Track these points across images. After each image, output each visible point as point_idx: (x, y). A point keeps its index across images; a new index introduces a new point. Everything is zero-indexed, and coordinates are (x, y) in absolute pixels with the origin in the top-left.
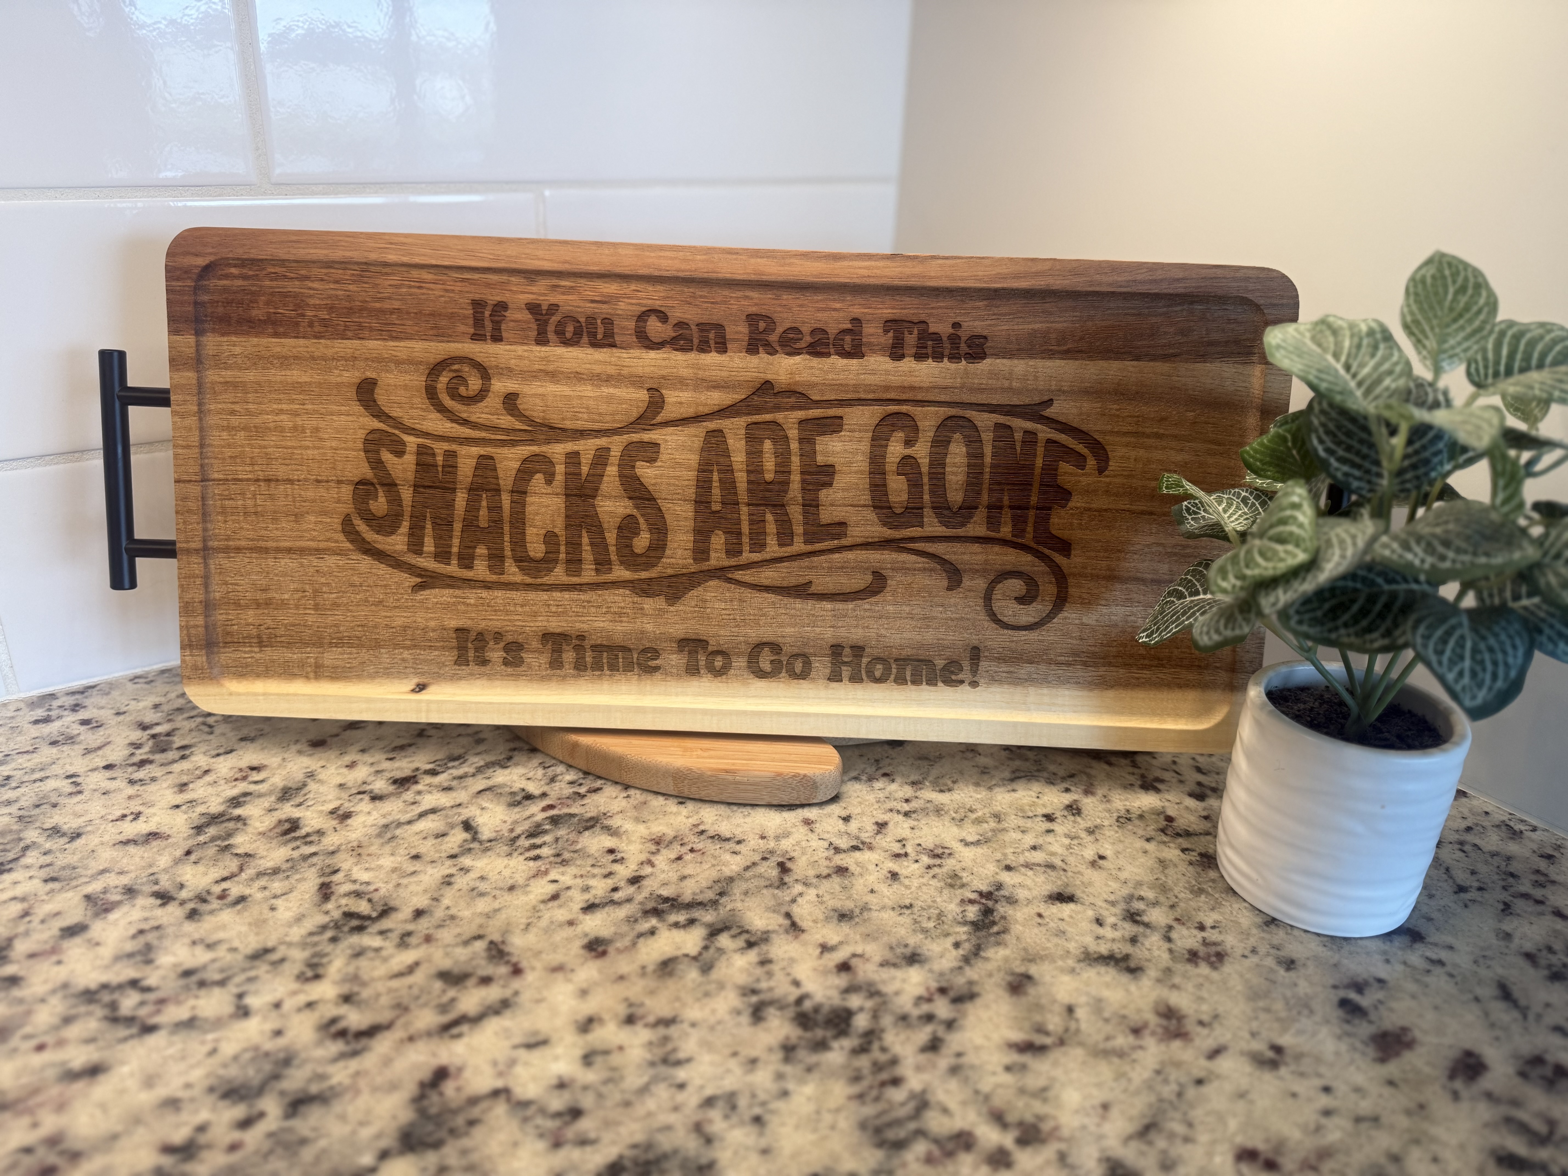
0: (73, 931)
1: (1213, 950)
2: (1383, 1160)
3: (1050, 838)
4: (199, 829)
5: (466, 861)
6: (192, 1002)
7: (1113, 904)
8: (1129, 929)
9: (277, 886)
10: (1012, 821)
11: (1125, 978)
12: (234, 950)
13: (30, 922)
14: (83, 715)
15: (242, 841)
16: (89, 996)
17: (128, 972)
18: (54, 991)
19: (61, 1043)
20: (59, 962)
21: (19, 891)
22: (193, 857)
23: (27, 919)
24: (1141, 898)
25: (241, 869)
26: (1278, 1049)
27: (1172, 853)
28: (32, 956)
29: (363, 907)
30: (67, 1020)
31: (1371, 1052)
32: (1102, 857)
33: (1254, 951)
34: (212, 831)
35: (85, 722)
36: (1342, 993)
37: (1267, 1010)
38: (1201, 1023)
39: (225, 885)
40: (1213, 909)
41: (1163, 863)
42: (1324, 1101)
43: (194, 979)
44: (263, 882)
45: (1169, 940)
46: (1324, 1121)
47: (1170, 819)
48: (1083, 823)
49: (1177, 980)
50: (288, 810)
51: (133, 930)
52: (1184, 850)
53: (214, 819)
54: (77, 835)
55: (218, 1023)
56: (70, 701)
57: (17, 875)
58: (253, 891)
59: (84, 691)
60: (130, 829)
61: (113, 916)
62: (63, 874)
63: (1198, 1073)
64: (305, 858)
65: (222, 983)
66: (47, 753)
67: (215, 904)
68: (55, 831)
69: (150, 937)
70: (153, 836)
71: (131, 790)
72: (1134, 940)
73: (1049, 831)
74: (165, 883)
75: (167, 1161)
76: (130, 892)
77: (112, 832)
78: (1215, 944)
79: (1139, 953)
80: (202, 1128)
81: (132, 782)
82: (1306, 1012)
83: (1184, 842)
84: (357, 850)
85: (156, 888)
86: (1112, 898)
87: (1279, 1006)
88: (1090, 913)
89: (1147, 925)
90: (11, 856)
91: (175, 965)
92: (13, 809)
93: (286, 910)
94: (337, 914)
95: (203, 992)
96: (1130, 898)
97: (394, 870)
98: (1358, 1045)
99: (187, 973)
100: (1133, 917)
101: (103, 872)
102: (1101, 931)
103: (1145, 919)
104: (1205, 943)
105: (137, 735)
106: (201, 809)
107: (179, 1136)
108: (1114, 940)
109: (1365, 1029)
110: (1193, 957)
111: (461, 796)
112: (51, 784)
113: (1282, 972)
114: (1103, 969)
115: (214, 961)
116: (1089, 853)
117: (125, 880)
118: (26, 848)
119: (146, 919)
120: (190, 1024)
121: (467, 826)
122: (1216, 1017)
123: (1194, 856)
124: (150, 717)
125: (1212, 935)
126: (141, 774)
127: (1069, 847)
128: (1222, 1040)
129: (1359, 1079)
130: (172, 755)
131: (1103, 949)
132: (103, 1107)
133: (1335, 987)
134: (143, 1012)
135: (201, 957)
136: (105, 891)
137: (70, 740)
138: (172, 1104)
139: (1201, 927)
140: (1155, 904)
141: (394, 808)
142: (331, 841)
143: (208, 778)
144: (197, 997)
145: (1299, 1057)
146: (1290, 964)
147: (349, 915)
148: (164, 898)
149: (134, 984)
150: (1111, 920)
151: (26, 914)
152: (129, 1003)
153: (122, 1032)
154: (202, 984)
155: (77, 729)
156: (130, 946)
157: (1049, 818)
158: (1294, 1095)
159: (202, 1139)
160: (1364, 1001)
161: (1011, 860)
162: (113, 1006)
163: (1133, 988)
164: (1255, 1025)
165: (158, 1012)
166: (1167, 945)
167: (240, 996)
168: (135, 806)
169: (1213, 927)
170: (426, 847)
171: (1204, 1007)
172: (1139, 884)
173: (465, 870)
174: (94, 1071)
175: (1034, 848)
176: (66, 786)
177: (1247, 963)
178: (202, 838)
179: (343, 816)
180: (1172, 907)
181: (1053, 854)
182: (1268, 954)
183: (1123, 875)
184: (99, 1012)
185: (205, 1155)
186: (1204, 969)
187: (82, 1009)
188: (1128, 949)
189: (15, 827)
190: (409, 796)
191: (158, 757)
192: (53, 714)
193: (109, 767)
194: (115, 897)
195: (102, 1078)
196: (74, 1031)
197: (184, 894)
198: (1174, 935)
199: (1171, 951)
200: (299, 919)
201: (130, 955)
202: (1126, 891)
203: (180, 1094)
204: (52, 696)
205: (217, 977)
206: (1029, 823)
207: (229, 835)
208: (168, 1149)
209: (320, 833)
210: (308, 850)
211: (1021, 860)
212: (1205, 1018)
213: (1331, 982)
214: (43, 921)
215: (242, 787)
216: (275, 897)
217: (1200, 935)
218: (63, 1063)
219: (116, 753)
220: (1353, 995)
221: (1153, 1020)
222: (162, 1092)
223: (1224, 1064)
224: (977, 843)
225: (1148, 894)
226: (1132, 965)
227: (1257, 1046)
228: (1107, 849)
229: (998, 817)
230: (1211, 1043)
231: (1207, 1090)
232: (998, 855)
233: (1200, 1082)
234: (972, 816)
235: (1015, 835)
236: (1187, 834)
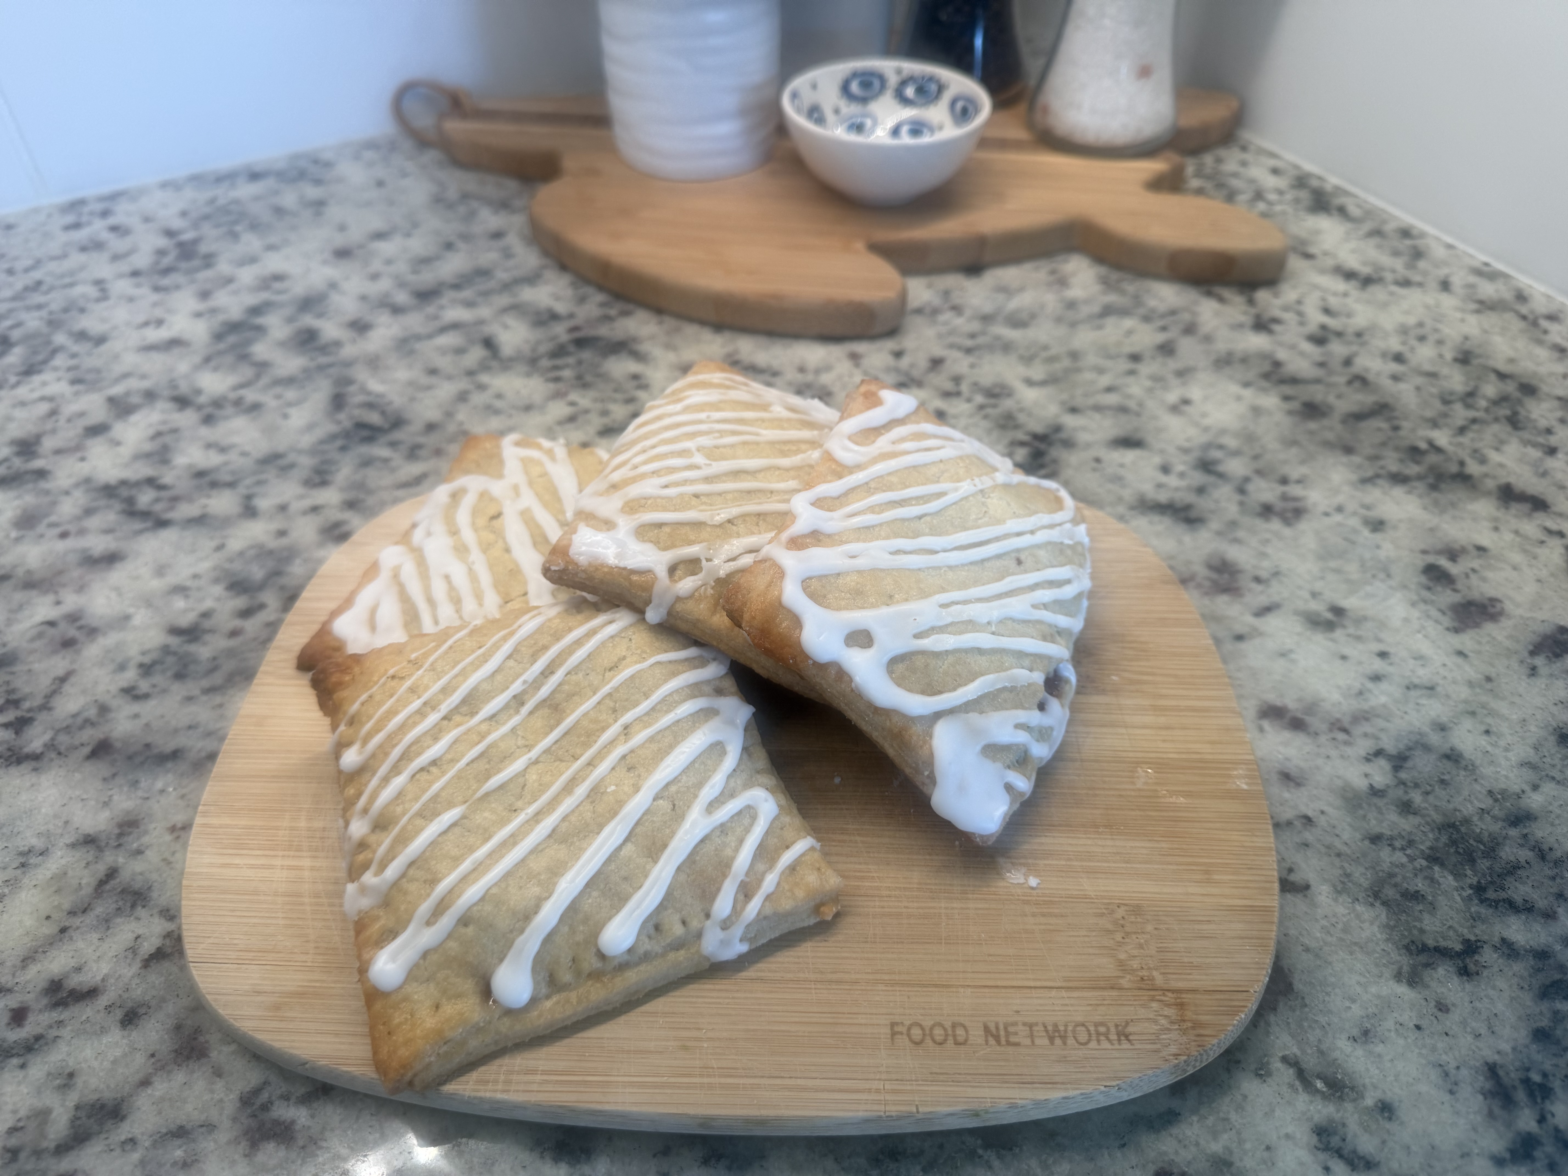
0: (95, 431)
1: (1291, 505)
2: (1426, 729)
3: (1130, 380)
4: (218, 337)
5: (484, 378)
6: (204, 501)
7: (1185, 451)
8: (1199, 478)
9: (291, 394)
10: (1092, 359)
11: (1180, 529)
12: (244, 454)
13: (57, 421)
14: (112, 221)
15: (260, 350)
16: (109, 491)
17: (144, 470)
18: (77, 485)
19: (82, 532)
20: (83, 459)
21: (47, 391)
22: (213, 364)
23: (54, 418)
24: (1221, 447)
25: (258, 376)
26: (1338, 611)
27: (1271, 401)
28: (58, 452)
29: (374, 418)
30: (89, 512)
31: (1447, 621)
32: (1186, 402)
33: (1340, 509)
34: (232, 339)
35: (114, 229)
36: (1431, 559)
37: (1337, 571)
38: (1258, 580)
39: (241, 392)
40: (1303, 462)
41: (1257, 411)
42: (1378, 665)
43: (207, 479)
44: (278, 390)
45: (1241, 491)
46: (1370, 685)
47: (1277, 364)
48: (1173, 364)
49: (1241, 534)
50: (308, 320)
51: (151, 432)
52: (1286, 398)
53: (233, 327)
54: (100, 340)
55: (227, 521)
56: (99, 207)
57: (47, 376)
58: (268, 399)
59: (114, 197)
60: (154, 335)
61: (135, 418)
62: (90, 377)
63: (1239, 629)
64: (321, 368)
65: (231, 485)
66: (76, 259)
67: (229, 410)
68: (82, 336)
69: (167, 439)
70: (174, 343)
71: (155, 297)
72: (1201, 490)
73: (1132, 373)
74: (184, 388)
75: (174, 641)
76: (150, 396)
77: (135, 338)
78: (1296, 499)
79: (1203, 504)
80: (206, 615)
81: (157, 289)
82: (1382, 575)
83: (1288, 390)
84: (374, 363)
85: (176, 393)
86: (1187, 445)
87: (1352, 569)
88: (1157, 460)
89: (1221, 476)
90: (40, 358)
91: (190, 466)
92: (44, 313)
93: (299, 417)
94: (347, 424)
95: (214, 493)
96: (1208, 446)
97: (411, 383)
98: (1434, 613)
99: (200, 474)
100: (1206, 466)
101: (126, 376)
102: (1163, 479)
103: (1221, 468)
104: (1285, 497)
105: (163, 242)
106: (221, 317)
107: (185, 621)
108: (1177, 489)
109: (1448, 597)
110: (1267, 511)
111: (484, 311)
112: (78, 290)
113: (1366, 532)
114: (1156, 518)
115: (226, 464)
116: (1172, 397)
117: (146, 384)
118: (55, 351)
119: (164, 422)
120: (201, 521)
121: (489, 343)
122: (1276, 574)
123: (1295, 405)
124: (177, 223)
125: (1295, 490)
126: (166, 281)
127: (1150, 390)
128: (1276, 598)
129: (1425, 647)
130: (196, 263)
131: (1163, 497)
132: (118, 590)
133: (1424, 552)
134: (158, 507)
135: (215, 459)
136: (128, 394)
137: (97, 246)
138: (181, 590)
139: (1284, 481)
140: (1236, 453)
141: (414, 321)
142: (348, 352)
143: (232, 287)
144: (209, 497)
145: (1360, 620)
146: (1377, 525)
147: (361, 426)
148: (182, 402)
149: (151, 482)
150: (1180, 468)
151: (53, 413)
152: (145, 498)
153: (138, 525)
154: (214, 485)
155: (105, 235)
156: (148, 447)
157: (1135, 358)
158: (1344, 658)
159: (207, 624)
160: (1454, 569)
161: (1079, 401)
162: (130, 501)
163: (1187, 539)
164: (1318, 586)
165: (172, 508)
166: (1237, 497)
167: (249, 497)
168: (158, 313)
169: (1299, 482)
170: (444, 363)
171: (1266, 564)
172: (1223, 432)
173: (482, 387)
174: (111, 559)
175: (1109, 389)
176: (92, 291)
177: (1327, 521)
178: (222, 346)
179: (360, 327)
180: (1256, 457)
181: (1129, 397)
182: (1355, 513)
183: (1207, 422)
184: (118, 506)
185: (207, 637)
186: (1275, 525)
187: (103, 502)
188: (1190, 498)
189: (45, 330)
190: (431, 310)
191: (184, 265)
192: (84, 219)
193: (135, 274)
194: (135, 400)
195: (118, 566)
196: (95, 522)
197: (202, 399)
198: (1250, 487)
199: (1241, 504)
200: (310, 427)
201: (148, 456)
202: (1204, 439)
203: (188, 583)
204: (82, 202)
205: (228, 478)
206: (1109, 363)
207: (249, 342)
208: (175, 631)
209: (338, 344)
210: (323, 360)
211: (1091, 401)
212: (1264, 574)
213: (1422, 546)
214: (69, 420)
215: (264, 296)
216: (290, 405)
217: (1280, 489)
218: (84, 550)
219: (142, 260)
220: (1443, 562)
221: (1202, 571)
222: (171, 580)
223: (1272, 623)
224: (1043, 383)
225: (1231, 442)
226: (1193, 514)
227: (1316, 606)
228: (1195, 393)
229: (1074, 355)
230: (1263, 600)
231: (1244, 646)
232: (1065, 396)
233: (1240, 638)
234: (1044, 354)
235: (1088, 376)
236: (1294, 381)
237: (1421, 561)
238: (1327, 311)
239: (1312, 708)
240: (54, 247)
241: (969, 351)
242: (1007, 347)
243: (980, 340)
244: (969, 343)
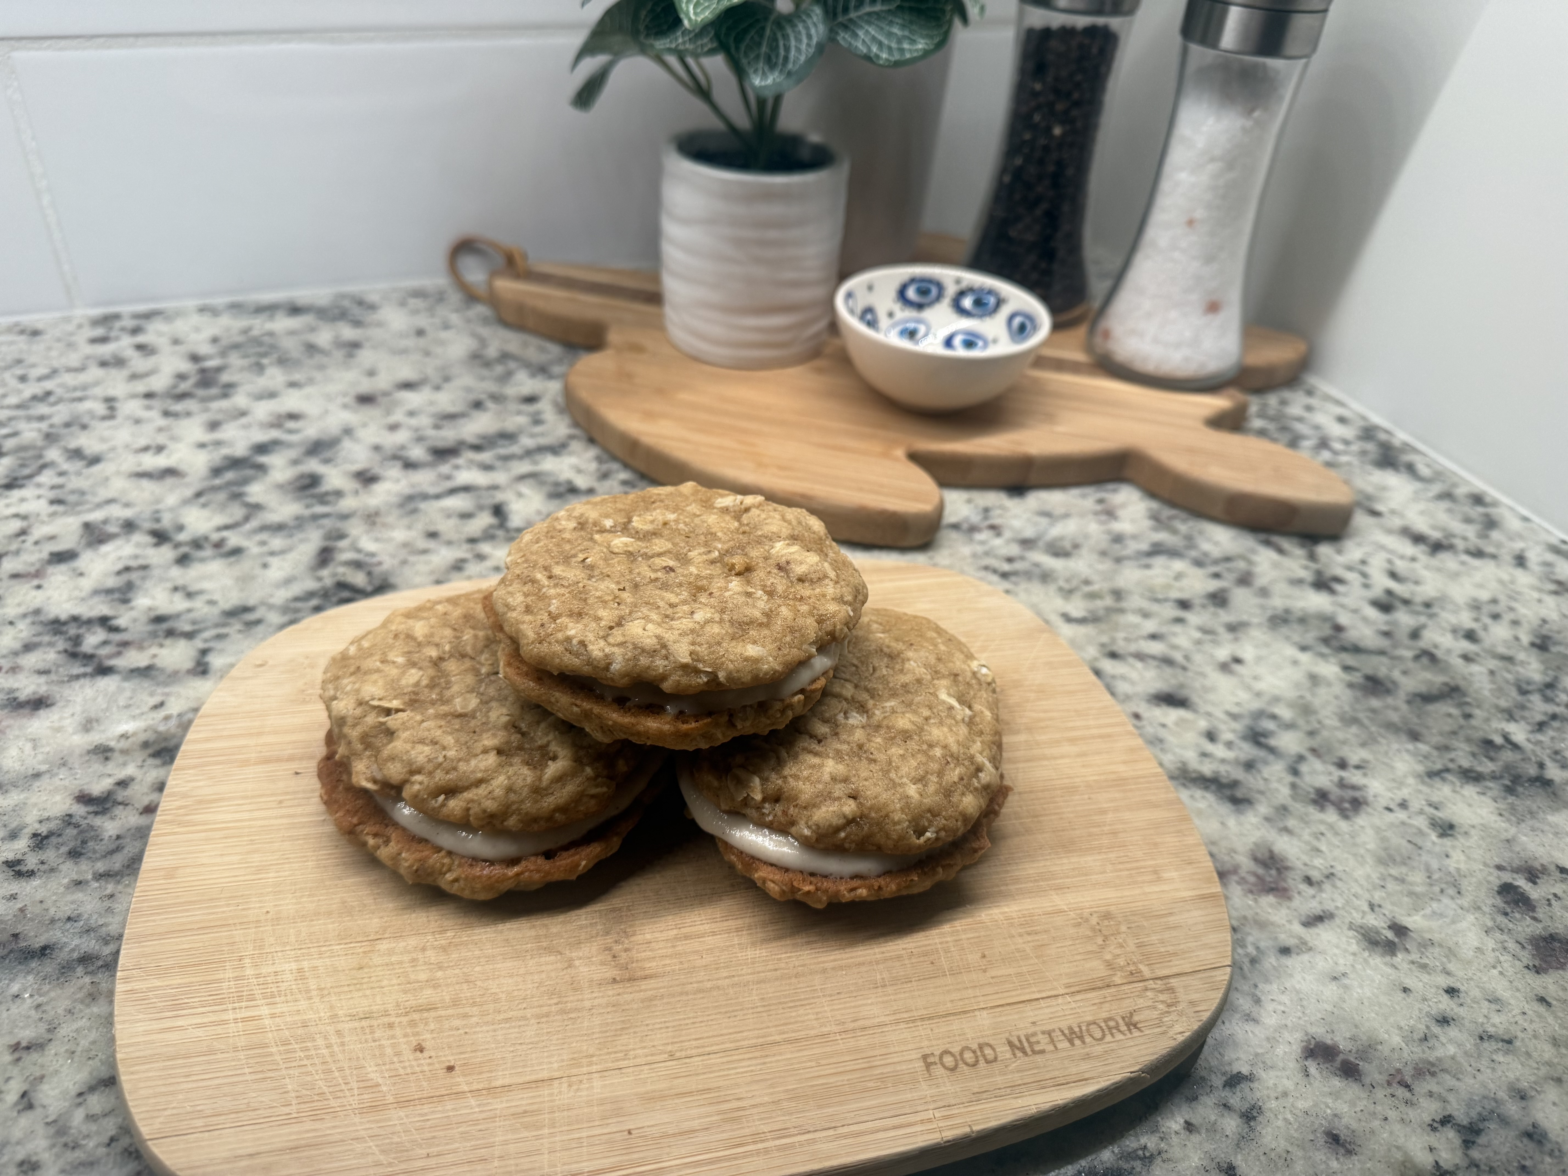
0: (61, 557)
1: (1350, 793)
2: (1502, 1095)
3: (1177, 628)
4: (217, 471)
5: (485, 548)
6: (154, 650)
7: (1234, 717)
8: (1248, 750)
9: (277, 542)
10: (1136, 601)
11: (1225, 809)
12: (212, 603)
13: (24, 542)
14: (141, 339)
15: (256, 491)
16: (56, 626)
17: (101, 608)
18: (25, 616)
19: (14, 670)
20: (39, 587)
21: (23, 509)
22: (202, 500)
23: (22, 538)
24: (1274, 717)
25: (247, 519)
26: (1400, 930)
27: (1330, 669)
28: (15, 576)
29: (359, 579)
30: (28, 647)
31: (1526, 956)
32: (1238, 661)
33: (1403, 805)
34: (229, 476)
35: (140, 347)
36: (1507, 877)
37: (1401, 880)
38: (1308, 880)
39: (225, 534)
40: (1363, 745)
41: (1314, 679)
42: (1445, 1004)
43: (165, 626)
44: (264, 536)
45: (1295, 772)
46: (1436, 1029)
47: (1339, 628)
48: (1225, 617)
49: (1291, 823)
50: (313, 465)
51: (120, 566)
52: (1347, 668)
53: (235, 463)
54: (95, 460)
55: (174, 677)
56: (129, 323)
57: (27, 492)
58: (252, 546)
59: (149, 316)
60: (152, 462)
61: (106, 548)
62: (72, 498)
63: (1285, 939)
64: (315, 518)
65: (189, 636)
66: (94, 373)
67: (208, 552)
68: (77, 454)
69: (134, 576)
70: (170, 472)
71: (162, 422)
72: (1249, 766)
73: (1179, 620)
74: (167, 522)
75: (80, 810)
76: (129, 526)
77: (130, 462)
78: (1354, 787)
79: (1251, 781)
80: (123, 784)
81: (166, 414)
82: (1451, 891)
83: (1349, 659)
84: (372, 518)
85: (156, 526)
86: (1235, 710)
87: (1417, 878)
88: (1203, 724)
89: (1272, 750)
90: (26, 471)
91: (150, 609)
92: (44, 426)
93: (279, 569)
94: (328, 582)
95: (168, 642)
96: (1260, 714)
97: (405, 545)
98: (1511, 945)
99: (159, 619)
100: (1256, 737)
101: (110, 501)
102: (1210, 747)
103: (1272, 742)
104: (1342, 784)
105: (185, 366)
106: (225, 451)
107: (98, 788)
108: (1223, 761)
109: (1526, 927)
110: (1321, 798)
111: (500, 477)
112: (88, 405)
113: (1434, 837)
114: (1198, 793)
115: (189, 611)
116: (1223, 653)
117: (128, 513)
118: (44, 466)
119: (136, 557)
120: (146, 672)
121: (498, 511)
122: (1330, 876)
123: (1357, 678)
124: (205, 349)
125: (1354, 777)
126: (178, 407)
127: (1199, 642)
128: (1329, 906)
129: (1501, 989)
130: (214, 391)
131: (1207, 769)
132: (35, 742)
133: (1499, 868)
134: (103, 652)
135: (179, 604)
136: (105, 522)
137: (119, 362)
138: (103, 752)
139: (1342, 765)
140: (1290, 726)
141: (424, 479)
142: (347, 504)
143: (244, 420)
144: (161, 646)
145: (1426, 944)
146: (1447, 829)
147: (342, 585)
148: (160, 537)
149: (104, 621)
150: (1228, 736)
151: (23, 532)
152: (92, 640)
153: (77, 669)
154: (171, 633)
155: (130, 353)
156: (112, 582)
157: (1184, 605)
158: (1405, 990)
159: (121, 795)
160: (1534, 893)
161: (1120, 646)
162: (77, 640)
163: (1232, 822)
164: (1378, 896)
165: (119, 654)
166: (1290, 778)
167: (204, 652)
168: (161, 439)
169: (1358, 767)
170: (446, 527)
171: (1318, 862)
172: (1276, 699)
173: (481, 557)
174: (39, 704)
175: (1154, 637)
176: (100, 408)
177: (1390, 817)
178: (217, 482)
179: (366, 478)
180: (1311, 733)
181: (1175, 647)
182: (1421, 812)
183: (1259, 686)
184: (61, 645)
185: (118, 811)
186: (1331, 816)
187: (46, 639)
188: (1239, 774)
189: (40, 443)
190: (445, 468)
191: (201, 392)
192: (113, 334)
193: (149, 395)
194: (112, 529)
195: (42, 713)
196: (31, 660)
197: (182, 537)
198: (1304, 768)
199: (1294, 786)
200: (288, 581)
201: (109, 591)
202: (1256, 705)
203: (112, 744)
204: (117, 317)
205: (188, 628)
206: (1155, 608)
207: (246, 481)
208: (84, 798)
209: (339, 494)
210: (320, 509)
211: (1133, 648)
212: (1315, 875)
213: (1497, 861)
214: (36, 543)
215: (275, 434)
216: (272, 554)
217: (1337, 773)
218: (11, 691)
219: (160, 382)
220: (1521, 882)
221: (1245, 863)
222: (96, 738)
223: (1323, 935)
224: (1082, 621)
225: (1285, 713)
226: (1239, 794)
227: (1374, 921)
228: (1247, 651)
229: (1118, 594)
230: (1314, 907)
231: (1292, 962)
232: (1105, 639)
233: (1285, 951)
234: (1087, 589)
235: (1133, 618)
236: (1356, 649)
237: (1496, 879)
238: (1393, 575)
239: (1368, 1050)
240: (74, 359)
241: (1005, 575)
242: (1046, 577)
243: (1018, 566)
244: (1006, 567)
